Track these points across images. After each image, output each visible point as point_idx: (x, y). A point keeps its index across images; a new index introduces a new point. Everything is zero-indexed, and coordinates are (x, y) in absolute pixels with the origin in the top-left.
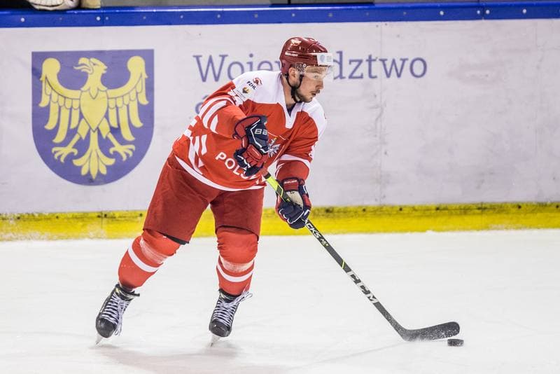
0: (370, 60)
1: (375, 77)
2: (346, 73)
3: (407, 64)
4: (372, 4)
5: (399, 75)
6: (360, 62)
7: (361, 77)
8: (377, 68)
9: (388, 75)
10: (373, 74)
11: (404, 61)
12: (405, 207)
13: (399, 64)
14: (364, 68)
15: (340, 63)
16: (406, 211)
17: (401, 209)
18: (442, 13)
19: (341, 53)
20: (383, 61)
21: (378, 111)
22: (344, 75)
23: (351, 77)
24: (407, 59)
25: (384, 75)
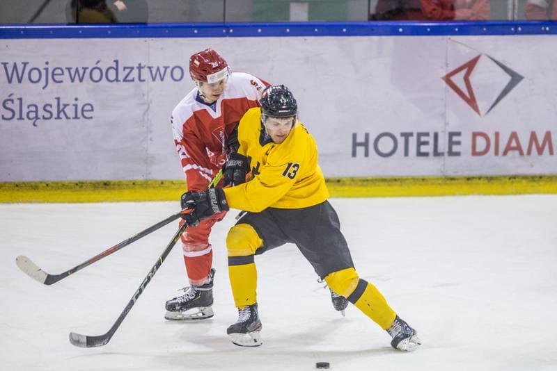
0: (140, 67)
1: (144, 81)
2: (121, 77)
3: (169, 71)
4: (145, 24)
5: (162, 79)
6: (132, 68)
7: (133, 80)
8: (145, 74)
9: (154, 79)
10: (142, 78)
11: (166, 68)
12: (166, 181)
13: (162, 70)
14: (135, 74)
15: (117, 70)
16: (166, 184)
17: (162, 183)
18: (196, 31)
19: (117, 62)
20: (150, 68)
21: (146, 106)
22: (119, 78)
23: (125, 80)
24: (168, 67)
25: (151, 79)
